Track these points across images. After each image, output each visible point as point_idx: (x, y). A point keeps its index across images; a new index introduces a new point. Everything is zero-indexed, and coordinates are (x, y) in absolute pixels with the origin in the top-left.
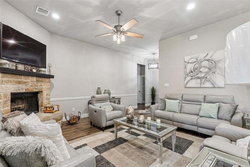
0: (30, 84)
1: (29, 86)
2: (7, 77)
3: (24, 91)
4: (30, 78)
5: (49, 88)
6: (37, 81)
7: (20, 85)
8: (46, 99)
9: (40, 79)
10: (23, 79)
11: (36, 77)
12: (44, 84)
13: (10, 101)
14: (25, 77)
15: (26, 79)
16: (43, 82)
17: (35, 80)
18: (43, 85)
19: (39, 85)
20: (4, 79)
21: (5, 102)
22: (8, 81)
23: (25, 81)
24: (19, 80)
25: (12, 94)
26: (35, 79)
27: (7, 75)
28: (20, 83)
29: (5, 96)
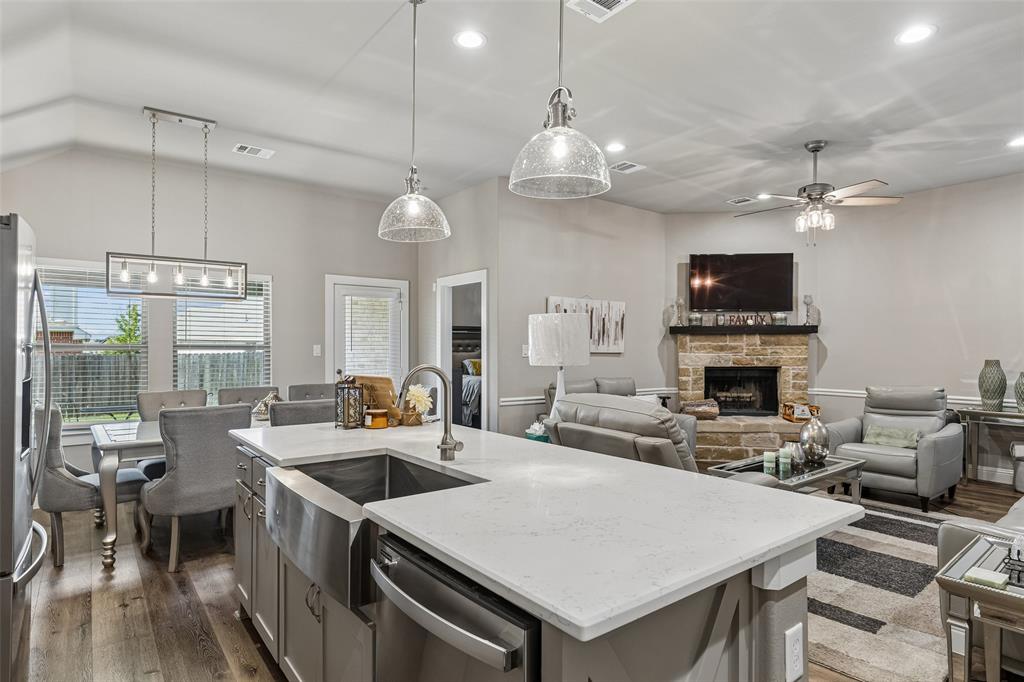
0: (745, 351)
1: (743, 354)
2: (698, 341)
3: (731, 364)
4: (745, 338)
5: (806, 359)
6: (763, 343)
7: (722, 354)
8: (793, 387)
9: (773, 339)
10: (729, 341)
11: (760, 334)
12: (785, 349)
13: (703, 381)
14: (733, 337)
15: (735, 341)
16: (783, 345)
17: (759, 342)
18: (782, 351)
19: (769, 351)
20: (693, 344)
21: (695, 382)
22: (700, 346)
23: (732, 344)
24: (721, 344)
25: (708, 370)
26: (757, 339)
27: (698, 338)
28: (722, 349)
29: (695, 371)
